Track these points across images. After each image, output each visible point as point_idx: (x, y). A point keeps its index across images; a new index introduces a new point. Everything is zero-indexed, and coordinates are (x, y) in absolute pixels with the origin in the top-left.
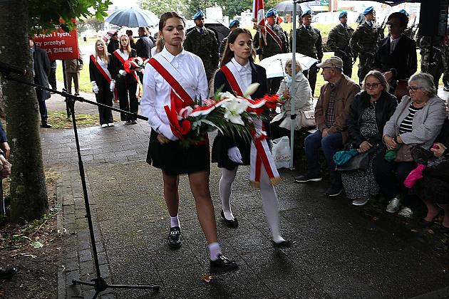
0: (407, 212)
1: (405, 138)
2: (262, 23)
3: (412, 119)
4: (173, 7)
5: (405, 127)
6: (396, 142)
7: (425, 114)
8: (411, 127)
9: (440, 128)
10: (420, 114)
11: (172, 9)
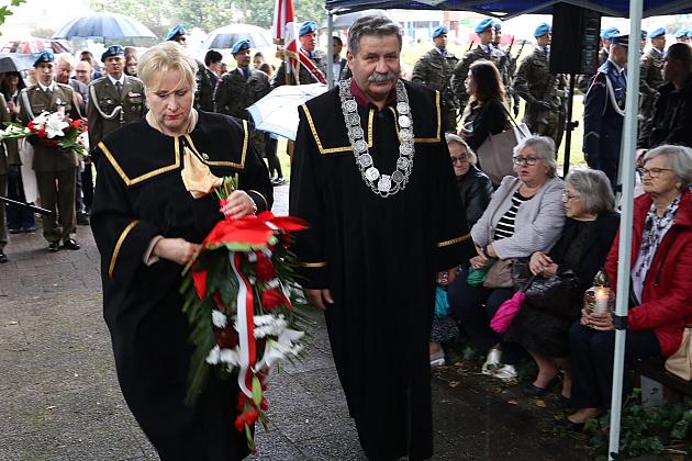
0: (508, 372)
1: (501, 248)
2: (292, 46)
3: (514, 216)
4: (152, 11)
5: (504, 229)
6: (487, 255)
7: (535, 207)
8: (512, 230)
9: (558, 232)
10: (527, 207)
11: (151, 15)
